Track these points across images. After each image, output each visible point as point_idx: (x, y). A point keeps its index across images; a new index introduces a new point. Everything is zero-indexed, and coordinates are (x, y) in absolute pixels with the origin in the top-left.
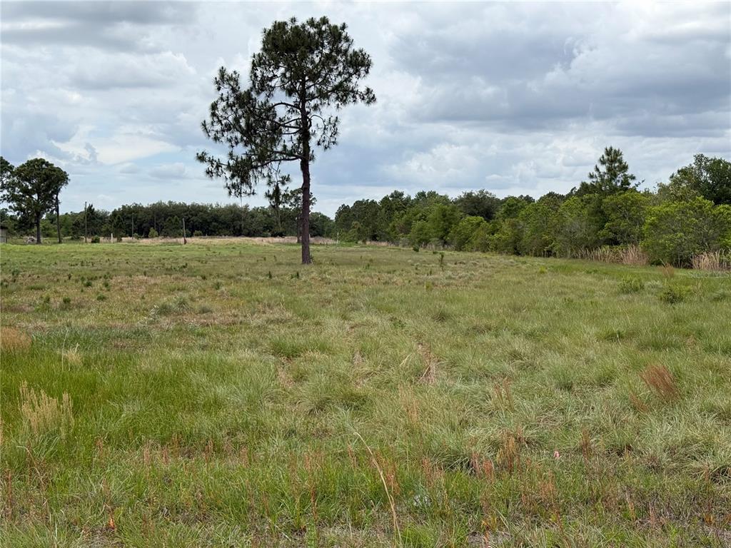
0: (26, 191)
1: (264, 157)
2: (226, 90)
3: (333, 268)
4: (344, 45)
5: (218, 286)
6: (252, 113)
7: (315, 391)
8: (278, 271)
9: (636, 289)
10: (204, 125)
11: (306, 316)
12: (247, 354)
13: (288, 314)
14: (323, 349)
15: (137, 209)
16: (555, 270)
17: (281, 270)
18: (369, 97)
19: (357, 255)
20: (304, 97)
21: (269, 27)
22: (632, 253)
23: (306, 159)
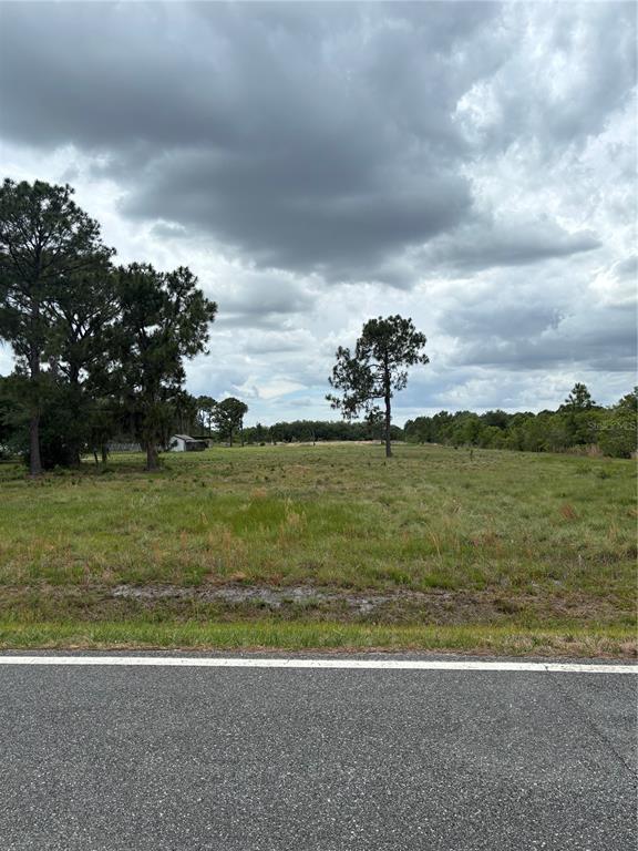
0: (224, 416)
1: (364, 396)
2: (342, 359)
3: (405, 460)
4: (410, 331)
5: (342, 470)
6: (357, 371)
7: (402, 518)
8: (373, 462)
9: (586, 472)
10: (330, 379)
11: (394, 485)
12: (366, 502)
13: (384, 484)
14: (404, 500)
15: (285, 425)
16: (542, 460)
17: (375, 461)
18: (425, 360)
19: (419, 452)
20: (387, 361)
21: (367, 322)
22: (594, 449)
23: (388, 397)
